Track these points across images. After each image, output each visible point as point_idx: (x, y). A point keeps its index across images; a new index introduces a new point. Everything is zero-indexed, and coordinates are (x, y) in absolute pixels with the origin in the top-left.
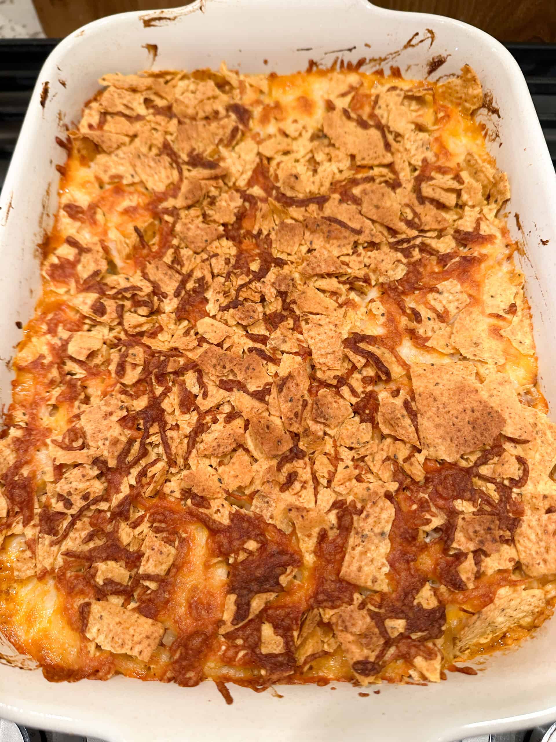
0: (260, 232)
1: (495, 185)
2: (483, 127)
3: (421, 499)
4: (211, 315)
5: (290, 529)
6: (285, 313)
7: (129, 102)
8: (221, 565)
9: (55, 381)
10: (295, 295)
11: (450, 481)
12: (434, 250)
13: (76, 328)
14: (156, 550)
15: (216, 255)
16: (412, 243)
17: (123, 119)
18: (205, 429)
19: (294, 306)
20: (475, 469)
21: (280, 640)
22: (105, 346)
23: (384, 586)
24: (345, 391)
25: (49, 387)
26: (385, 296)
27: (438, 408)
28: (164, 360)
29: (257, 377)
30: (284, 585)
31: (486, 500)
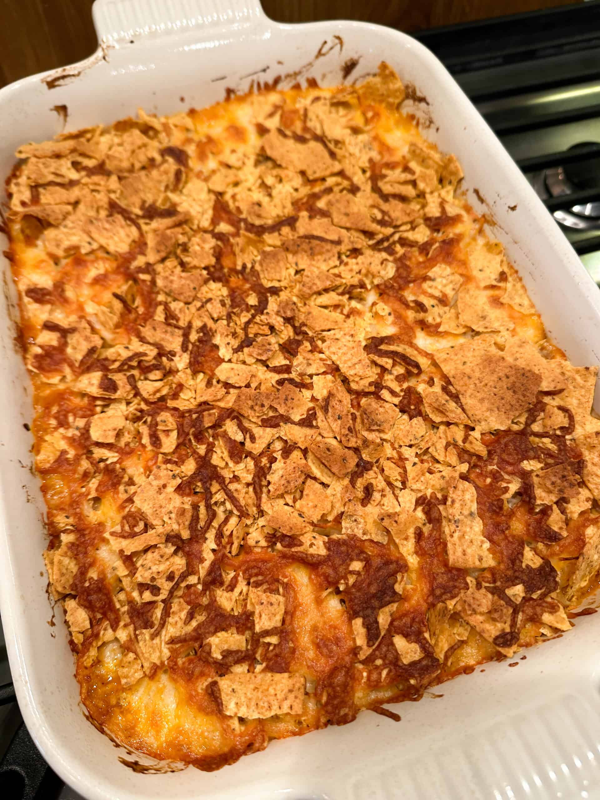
0: (244, 267)
1: (445, 167)
2: (412, 117)
3: (491, 471)
4: (226, 359)
5: (386, 538)
6: (299, 338)
7: (57, 169)
8: (332, 596)
9: (89, 473)
10: (302, 318)
11: (511, 447)
12: (412, 242)
13: (89, 413)
14: (265, 603)
15: (210, 300)
16: (391, 240)
17: (58, 188)
18: (266, 471)
19: (304, 328)
20: (528, 428)
21: (415, 647)
22: (128, 422)
23: (490, 562)
24: (385, 394)
25: (84, 481)
26: (385, 296)
27: (475, 384)
28: (198, 417)
29: (298, 406)
30: (401, 593)
31: (547, 454)
